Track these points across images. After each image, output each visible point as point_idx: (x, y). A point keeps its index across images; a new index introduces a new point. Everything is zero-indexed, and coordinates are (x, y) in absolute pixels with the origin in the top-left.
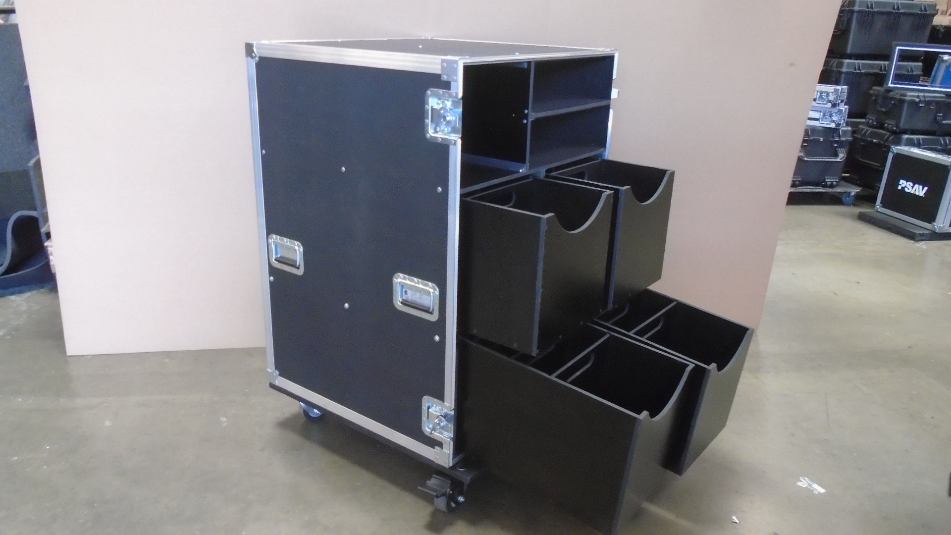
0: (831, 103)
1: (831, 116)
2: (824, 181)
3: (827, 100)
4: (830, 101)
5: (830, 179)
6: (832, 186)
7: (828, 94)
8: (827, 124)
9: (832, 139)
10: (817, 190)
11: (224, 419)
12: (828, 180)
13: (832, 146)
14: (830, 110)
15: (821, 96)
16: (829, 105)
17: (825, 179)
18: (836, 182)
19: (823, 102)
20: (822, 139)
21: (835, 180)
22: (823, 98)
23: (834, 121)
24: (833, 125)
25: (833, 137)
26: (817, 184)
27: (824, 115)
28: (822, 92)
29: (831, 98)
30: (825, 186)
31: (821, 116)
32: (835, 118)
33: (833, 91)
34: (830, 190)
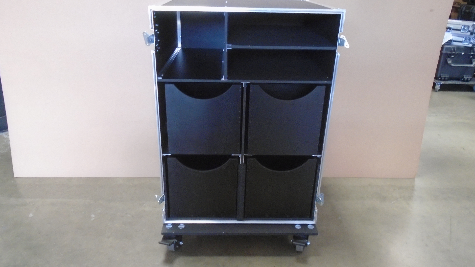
0: (470, 32)
1: (470, 40)
2: (463, 78)
3: (468, 30)
4: (470, 31)
5: (467, 76)
6: (467, 81)
7: (468, 27)
8: (467, 44)
9: (470, 54)
10: (458, 83)
11: (93, 216)
12: (466, 77)
13: (469, 57)
14: (470, 36)
15: (464, 28)
16: (469, 33)
17: (463, 77)
18: (470, 78)
19: (466, 31)
20: (463, 53)
21: (469, 77)
22: (465, 29)
23: (471, 43)
24: (470, 45)
25: (470, 52)
26: (458, 79)
27: (465, 39)
28: (465, 26)
29: (471, 29)
30: (464, 81)
31: (463, 40)
32: (472, 41)
33: (472, 25)
34: (466, 83)
